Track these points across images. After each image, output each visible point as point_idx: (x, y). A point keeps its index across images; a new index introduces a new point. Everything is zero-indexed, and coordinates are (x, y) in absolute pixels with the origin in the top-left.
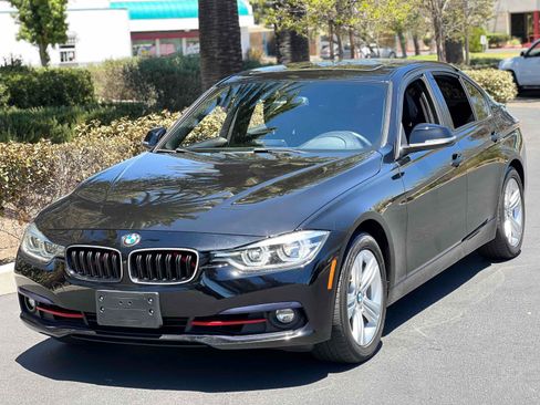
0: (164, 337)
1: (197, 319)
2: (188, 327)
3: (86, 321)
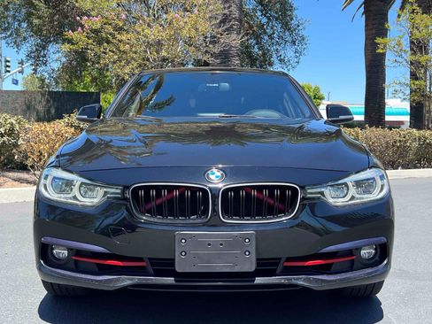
1: (289, 259)
2: (280, 269)
3: (150, 269)
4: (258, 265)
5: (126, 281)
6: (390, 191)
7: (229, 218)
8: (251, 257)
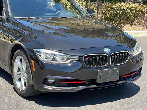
0: (119, 82)
1: (124, 75)
2: (122, 78)
3: (87, 83)
5: (81, 88)
7: (112, 64)
8: (118, 76)
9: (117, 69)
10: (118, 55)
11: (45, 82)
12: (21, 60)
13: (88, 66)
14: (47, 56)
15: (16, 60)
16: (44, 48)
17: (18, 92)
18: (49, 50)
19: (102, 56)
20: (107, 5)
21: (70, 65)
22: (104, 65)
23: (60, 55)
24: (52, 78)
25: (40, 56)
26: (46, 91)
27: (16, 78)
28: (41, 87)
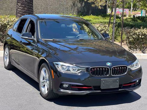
2: (122, 86)
3: (93, 89)
4: (119, 86)
5: (88, 92)
6: (141, 67)
7: (113, 75)
8: (118, 84)
9: (117, 79)
10: (118, 68)
11: (61, 86)
12: (45, 71)
13: (94, 76)
14: (63, 68)
15: (42, 71)
16: (61, 62)
17: (43, 95)
18: (65, 63)
19: (105, 68)
20: (131, 30)
21: (79, 74)
22: (106, 75)
23: (73, 67)
24: (67, 84)
25: (58, 67)
26: (61, 93)
27: (41, 85)
28: (58, 90)
